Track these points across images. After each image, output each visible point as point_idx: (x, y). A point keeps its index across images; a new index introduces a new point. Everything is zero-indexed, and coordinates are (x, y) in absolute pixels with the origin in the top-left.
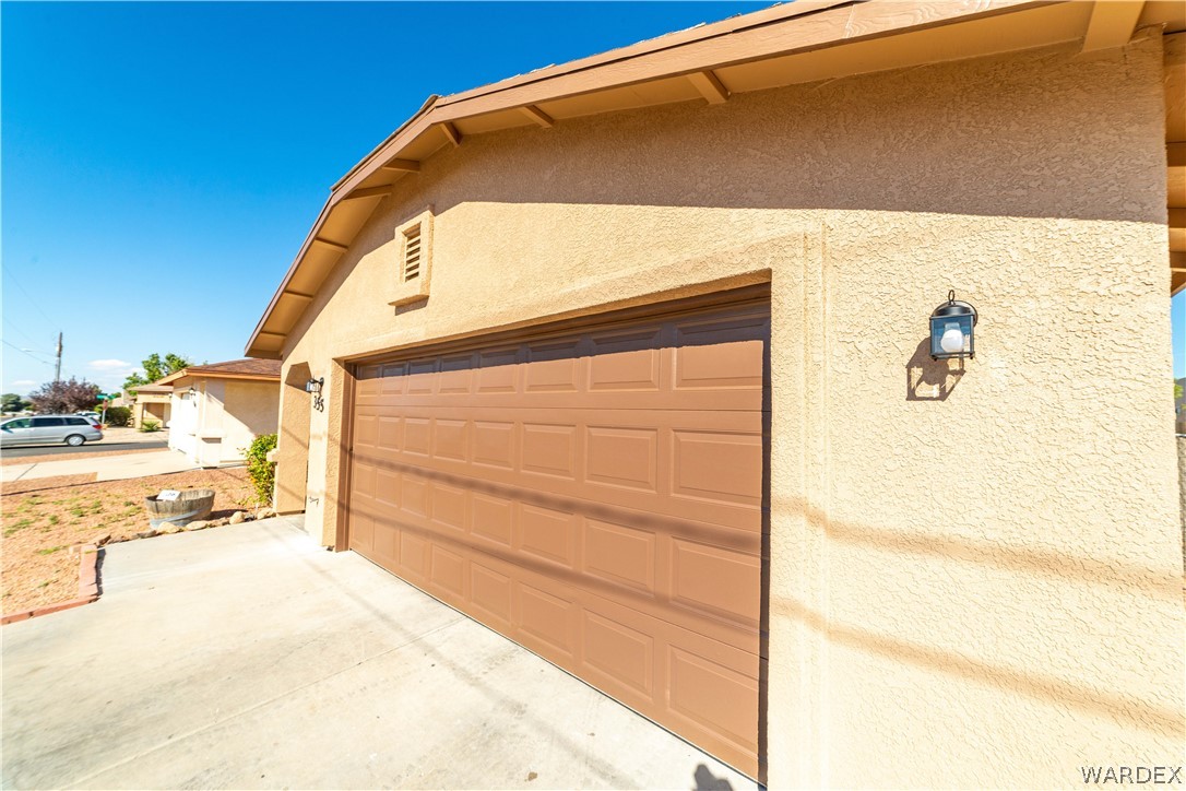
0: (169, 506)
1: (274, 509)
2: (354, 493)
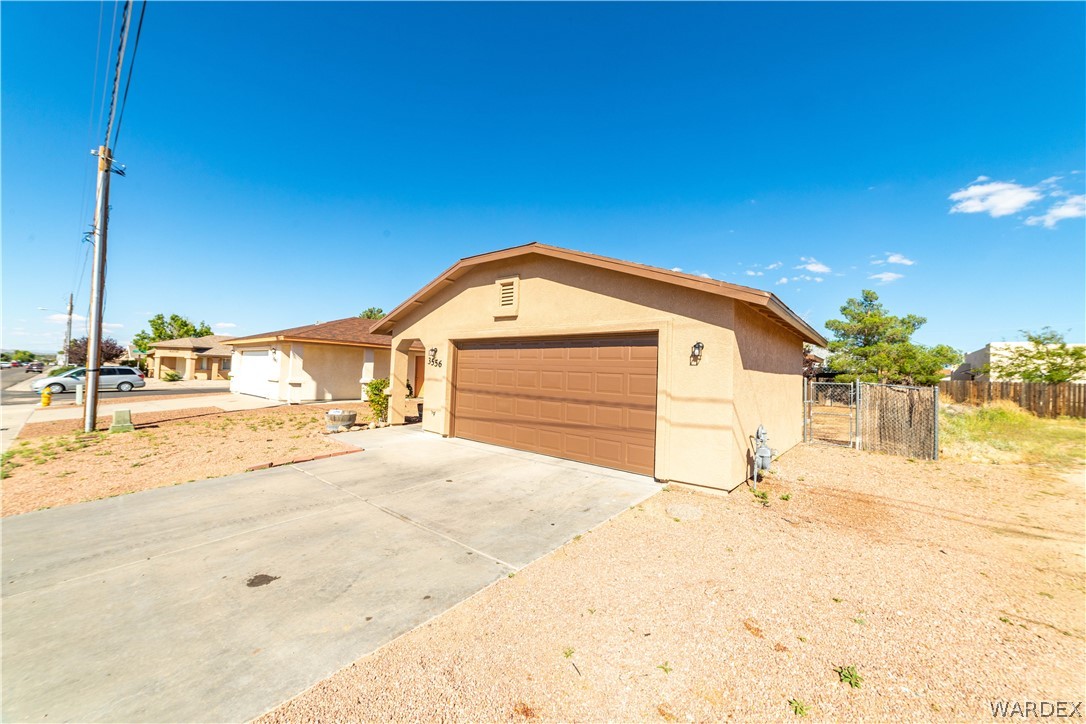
1: (389, 421)
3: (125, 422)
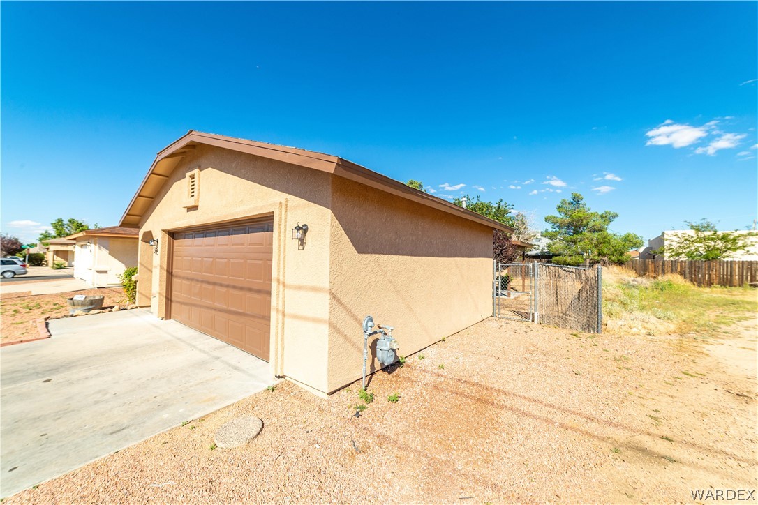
0: (80, 303)
1: (137, 305)
2: (174, 293)
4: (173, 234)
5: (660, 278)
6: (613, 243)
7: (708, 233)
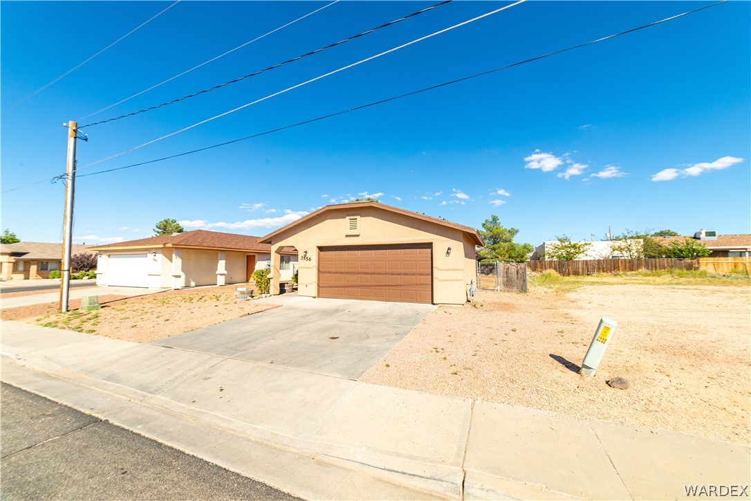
1: (271, 294)
3: (95, 303)
4: (321, 249)
5: (544, 272)
6: (517, 249)
7: (567, 243)
